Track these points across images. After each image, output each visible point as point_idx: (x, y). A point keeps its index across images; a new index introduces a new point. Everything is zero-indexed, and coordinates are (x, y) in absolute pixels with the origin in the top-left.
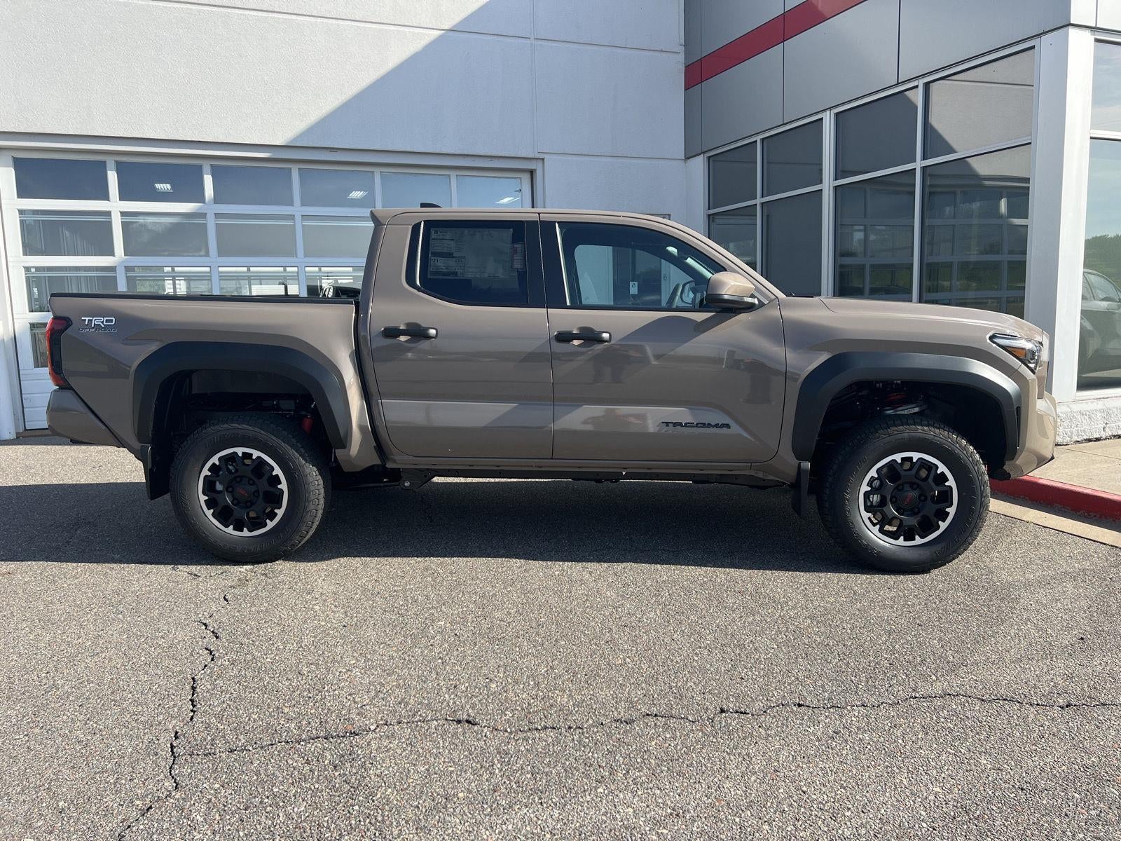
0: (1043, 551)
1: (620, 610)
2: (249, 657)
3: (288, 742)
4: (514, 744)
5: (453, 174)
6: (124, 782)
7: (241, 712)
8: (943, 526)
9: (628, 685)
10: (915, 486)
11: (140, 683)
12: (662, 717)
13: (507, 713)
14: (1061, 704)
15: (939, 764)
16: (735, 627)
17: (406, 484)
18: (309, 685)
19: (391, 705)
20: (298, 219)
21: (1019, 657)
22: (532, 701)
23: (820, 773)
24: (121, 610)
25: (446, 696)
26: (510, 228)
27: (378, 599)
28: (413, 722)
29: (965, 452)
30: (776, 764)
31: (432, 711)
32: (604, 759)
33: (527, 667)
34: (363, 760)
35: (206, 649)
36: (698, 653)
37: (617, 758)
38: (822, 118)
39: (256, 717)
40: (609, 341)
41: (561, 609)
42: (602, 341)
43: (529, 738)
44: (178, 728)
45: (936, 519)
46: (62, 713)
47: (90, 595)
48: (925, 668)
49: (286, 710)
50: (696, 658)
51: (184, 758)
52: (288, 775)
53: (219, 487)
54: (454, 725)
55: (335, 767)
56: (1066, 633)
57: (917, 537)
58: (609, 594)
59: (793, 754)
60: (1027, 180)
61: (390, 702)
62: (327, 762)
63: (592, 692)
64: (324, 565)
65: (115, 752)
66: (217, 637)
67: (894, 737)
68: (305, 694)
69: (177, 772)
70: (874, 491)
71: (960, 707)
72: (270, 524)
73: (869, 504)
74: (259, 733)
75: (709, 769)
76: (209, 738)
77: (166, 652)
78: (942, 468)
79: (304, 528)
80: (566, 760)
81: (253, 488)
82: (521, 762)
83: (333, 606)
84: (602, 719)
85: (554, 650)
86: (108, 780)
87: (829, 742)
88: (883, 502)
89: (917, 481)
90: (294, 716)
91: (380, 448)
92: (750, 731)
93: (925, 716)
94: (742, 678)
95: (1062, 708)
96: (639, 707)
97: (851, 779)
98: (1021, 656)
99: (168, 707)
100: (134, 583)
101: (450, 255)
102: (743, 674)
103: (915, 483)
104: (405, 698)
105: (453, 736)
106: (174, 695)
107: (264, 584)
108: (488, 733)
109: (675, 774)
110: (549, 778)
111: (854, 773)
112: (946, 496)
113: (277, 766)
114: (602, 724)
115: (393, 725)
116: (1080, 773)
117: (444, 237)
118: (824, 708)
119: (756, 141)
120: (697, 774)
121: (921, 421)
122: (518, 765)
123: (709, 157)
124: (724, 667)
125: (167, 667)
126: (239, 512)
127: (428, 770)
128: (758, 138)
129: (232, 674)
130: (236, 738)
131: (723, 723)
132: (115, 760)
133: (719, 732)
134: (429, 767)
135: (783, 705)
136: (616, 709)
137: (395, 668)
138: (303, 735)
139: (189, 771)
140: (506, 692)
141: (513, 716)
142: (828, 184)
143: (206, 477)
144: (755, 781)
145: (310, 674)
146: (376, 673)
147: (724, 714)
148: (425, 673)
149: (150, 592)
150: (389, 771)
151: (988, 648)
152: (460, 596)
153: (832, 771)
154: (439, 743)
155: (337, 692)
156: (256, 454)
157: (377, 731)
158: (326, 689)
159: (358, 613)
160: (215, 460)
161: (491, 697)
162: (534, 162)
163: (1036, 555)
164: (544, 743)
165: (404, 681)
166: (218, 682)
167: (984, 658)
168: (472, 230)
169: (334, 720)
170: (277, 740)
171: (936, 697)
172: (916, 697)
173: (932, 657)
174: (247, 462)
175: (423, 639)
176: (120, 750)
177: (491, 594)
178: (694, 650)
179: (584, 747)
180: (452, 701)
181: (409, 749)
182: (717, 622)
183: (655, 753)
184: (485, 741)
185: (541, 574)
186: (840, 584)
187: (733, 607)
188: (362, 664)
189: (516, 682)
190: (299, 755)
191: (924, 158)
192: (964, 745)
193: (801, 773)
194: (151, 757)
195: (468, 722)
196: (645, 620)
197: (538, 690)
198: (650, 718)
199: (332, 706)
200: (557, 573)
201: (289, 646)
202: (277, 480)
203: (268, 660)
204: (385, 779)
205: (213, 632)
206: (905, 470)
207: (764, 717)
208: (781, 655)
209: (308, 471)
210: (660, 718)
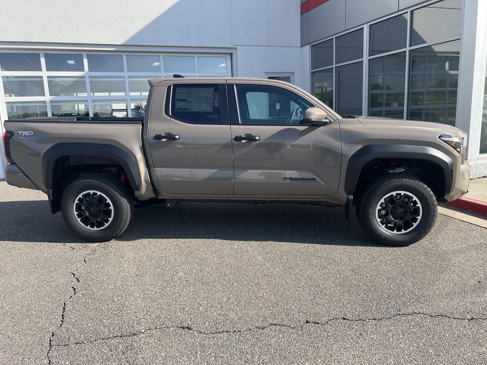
0: (462, 234)
1: (263, 267)
2: (91, 292)
3: (103, 339)
4: (208, 340)
5: (196, 56)
6: (26, 360)
7: (84, 322)
8: (415, 225)
9: (264, 308)
10: (402, 207)
11: (40, 306)
12: (279, 325)
13: (206, 323)
14: (469, 318)
15: (409, 352)
16: (316, 276)
17: (168, 205)
18: (116, 307)
19: (153, 319)
20: (126, 78)
21: (450, 292)
22: (219, 317)
23: (352, 358)
24: (37, 266)
25: (179, 314)
26: (212, 87)
27: (153, 261)
28: (162, 328)
29: (426, 191)
30: (331, 352)
31: (172, 322)
32: (249, 349)
33: (217, 298)
34: (137, 349)
35: (72, 287)
36: (298, 290)
37: (256, 348)
38: (363, 28)
39: (90, 325)
40: (259, 140)
41: (236, 266)
42: (256, 140)
43: (215, 337)
44: (54, 330)
45: (411, 222)
46: (4, 322)
47: (25, 259)
48: (404, 298)
49: (104, 321)
50: (297, 293)
51: (55, 347)
52: (101, 357)
53: (83, 208)
54: (181, 330)
55: (123, 353)
56: (472, 279)
57: (403, 230)
58: (259, 258)
59: (340, 346)
60: (458, 53)
61: (152, 317)
62: (120, 350)
63: (247, 312)
64: (131, 243)
65: (24, 343)
66: (78, 281)
67: (388, 337)
68: (114, 312)
69: (51, 354)
70: (383, 209)
71: (420, 320)
72: (106, 225)
73: (380, 215)
74: (91, 334)
75: (299, 355)
76: (68, 336)
77: (54, 289)
78: (415, 198)
79: (121, 226)
80: (231, 349)
81: (98, 209)
82: (210, 351)
83: (132, 265)
84: (250, 327)
85: (231, 289)
86: (19, 358)
87: (357, 339)
88: (387, 214)
89: (402, 204)
90: (108, 324)
91: (155, 190)
92: (320, 333)
93: (403, 325)
94: (318, 304)
95: (469, 320)
96: (268, 320)
97: (366, 361)
98: (450, 291)
99: (51, 319)
100: (45, 252)
101: (185, 101)
102: (318, 302)
103: (401, 205)
104: (160, 315)
105: (180, 336)
106: (55, 312)
107: (103, 253)
108: (196, 334)
109: (282, 358)
110: (223, 360)
111: (368, 357)
112: (416, 211)
113: (96, 352)
114: (250, 329)
115: (153, 330)
116: (477, 357)
117: (182, 92)
118: (356, 321)
119: (333, 38)
120: (293, 358)
121: (405, 176)
122: (209, 352)
123: (312, 46)
124: (310, 298)
125: (54, 297)
126: (92, 219)
127: (166, 355)
128: (334, 37)
129: (82, 301)
130: (80, 337)
131: (307, 329)
132: (24, 348)
133: (305, 334)
134: (167, 353)
135: (336, 319)
136: (257, 321)
137: (157, 298)
138: (111, 335)
139: (56, 354)
140: (207, 311)
141: (209, 325)
142: (366, 58)
143: (77, 204)
144: (320, 362)
145: (118, 302)
146: (148, 301)
147: (308, 324)
148: (170, 301)
149: (51, 258)
150: (148, 355)
151: (435, 287)
152: (191, 259)
153: (357, 356)
154: (173, 340)
155: (129, 312)
156: (99, 193)
157: (145, 333)
158: (124, 310)
159: (143, 268)
160: (80, 196)
161: (200, 314)
162: (232, 49)
163: (459, 236)
164: (222, 340)
165: (160, 306)
166: (75, 305)
167: (433, 293)
168: (195, 89)
169: (126, 327)
170: (98, 338)
171: (409, 314)
172: (399, 315)
173: (408, 292)
174: (95, 196)
175: (171, 283)
176: (27, 342)
177: (205, 258)
178: (296, 289)
179: (241, 342)
180: (181, 317)
181: (159, 343)
182: (308, 273)
183: (274, 346)
184: (194, 339)
185: (229, 247)
186: (366, 252)
187: (316, 265)
188: (142, 296)
189: (212, 306)
190: (107, 346)
191: (410, 46)
192: (422, 341)
193: (343, 357)
194: (40, 347)
195: (188, 328)
196: (274, 272)
197: (222, 310)
198: (273, 326)
199: (126, 319)
200: (236, 247)
201: (110, 286)
202: (108, 205)
203: (100, 294)
204: (145, 360)
205: (77, 278)
206: (397, 199)
207: (326, 325)
208: (337, 291)
209: (122, 201)
210: (277, 326)
